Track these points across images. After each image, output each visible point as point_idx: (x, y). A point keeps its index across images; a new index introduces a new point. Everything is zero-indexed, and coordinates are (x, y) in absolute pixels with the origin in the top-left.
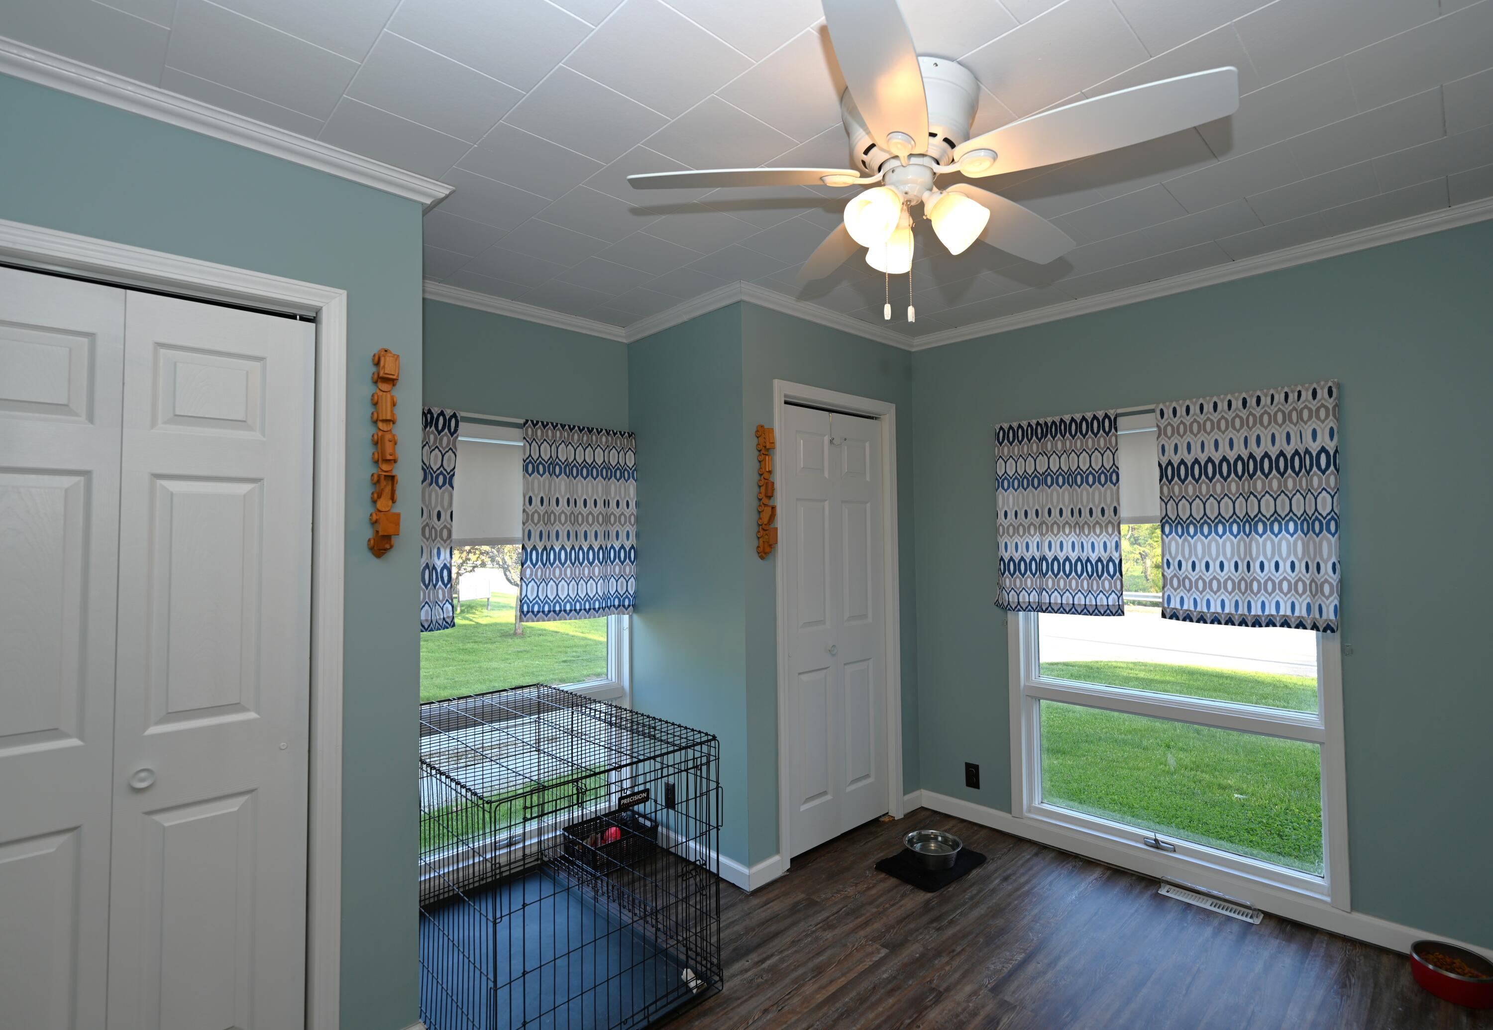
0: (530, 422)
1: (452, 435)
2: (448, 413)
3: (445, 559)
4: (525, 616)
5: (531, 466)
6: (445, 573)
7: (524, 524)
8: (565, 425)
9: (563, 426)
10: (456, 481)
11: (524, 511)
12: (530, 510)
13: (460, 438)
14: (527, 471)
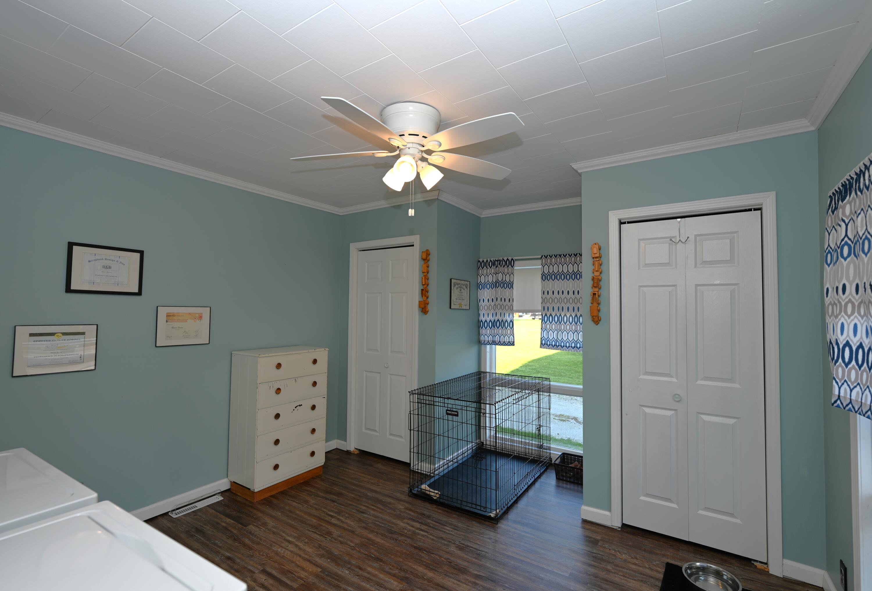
0: (543, 256)
1: (512, 267)
2: (510, 258)
3: (511, 318)
4: (543, 346)
5: (545, 277)
6: (511, 324)
7: (542, 303)
8: (561, 255)
9: (560, 256)
10: (515, 286)
11: (542, 297)
12: (544, 297)
13: (515, 268)
14: (543, 279)
